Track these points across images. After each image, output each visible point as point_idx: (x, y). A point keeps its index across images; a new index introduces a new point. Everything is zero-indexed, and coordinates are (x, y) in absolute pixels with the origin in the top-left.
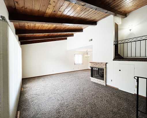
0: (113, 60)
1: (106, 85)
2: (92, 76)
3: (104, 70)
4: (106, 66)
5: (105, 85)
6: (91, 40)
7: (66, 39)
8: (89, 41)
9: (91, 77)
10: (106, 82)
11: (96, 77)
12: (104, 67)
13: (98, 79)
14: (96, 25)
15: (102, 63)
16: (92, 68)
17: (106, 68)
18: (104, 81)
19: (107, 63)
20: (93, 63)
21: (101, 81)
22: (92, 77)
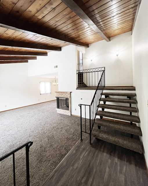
0: (76, 89)
1: (71, 115)
2: (58, 107)
3: (68, 99)
4: (70, 95)
5: (70, 115)
6: (57, 67)
7: (27, 62)
8: (55, 67)
10: (71, 112)
11: (63, 108)
12: (68, 97)
13: (64, 109)
14: (61, 50)
15: (66, 92)
16: (58, 98)
17: (70, 97)
18: (69, 111)
19: (71, 92)
20: (59, 92)
21: (67, 111)
22: (59, 108)
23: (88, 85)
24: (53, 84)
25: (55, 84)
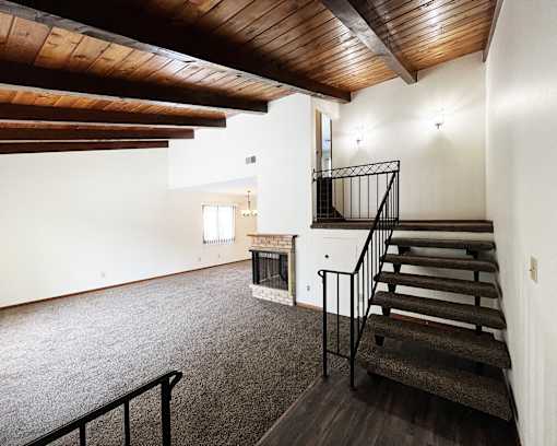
0: (312, 227)
1: (295, 303)
2: (256, 281)
3: (286, 256)
4: (294, 244)
5: (291, 304)
6: (253, 160)
7: (166, 145)
8: (247, 162)
9: (252, 286)
10: (294, 296)
11: (269, 284)
12: (287, 249)
13: (272, 287)
14: (266, 111)
15: (282, 237)
16: (257, 254)
17: (293, 250)
18: (289, 292)
19: (294, 237)
20: (258, 236)
21: (281, 292)
22: (258, 283)
23: (347, 215)
24: (243, 212)
25: (248, 212)
